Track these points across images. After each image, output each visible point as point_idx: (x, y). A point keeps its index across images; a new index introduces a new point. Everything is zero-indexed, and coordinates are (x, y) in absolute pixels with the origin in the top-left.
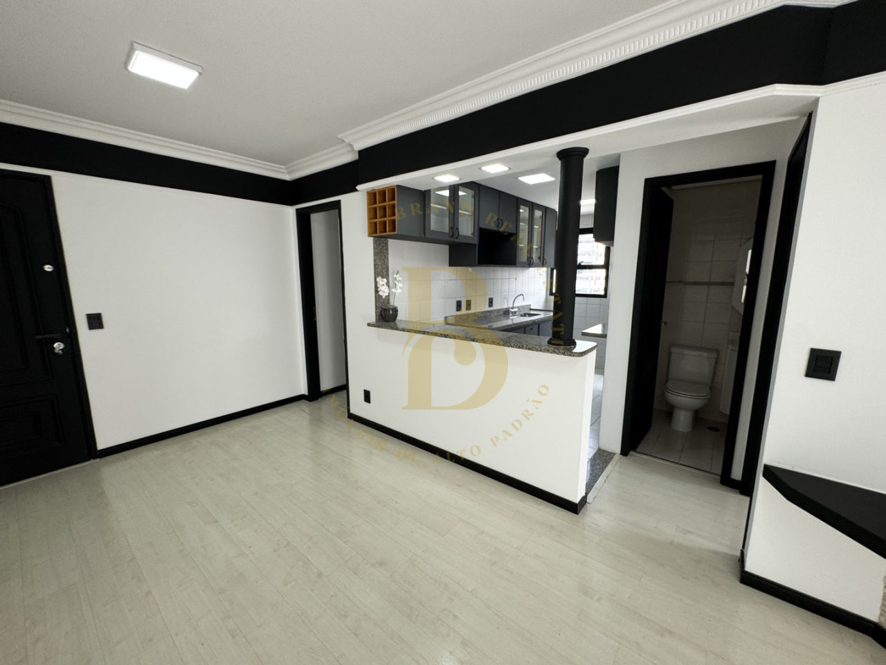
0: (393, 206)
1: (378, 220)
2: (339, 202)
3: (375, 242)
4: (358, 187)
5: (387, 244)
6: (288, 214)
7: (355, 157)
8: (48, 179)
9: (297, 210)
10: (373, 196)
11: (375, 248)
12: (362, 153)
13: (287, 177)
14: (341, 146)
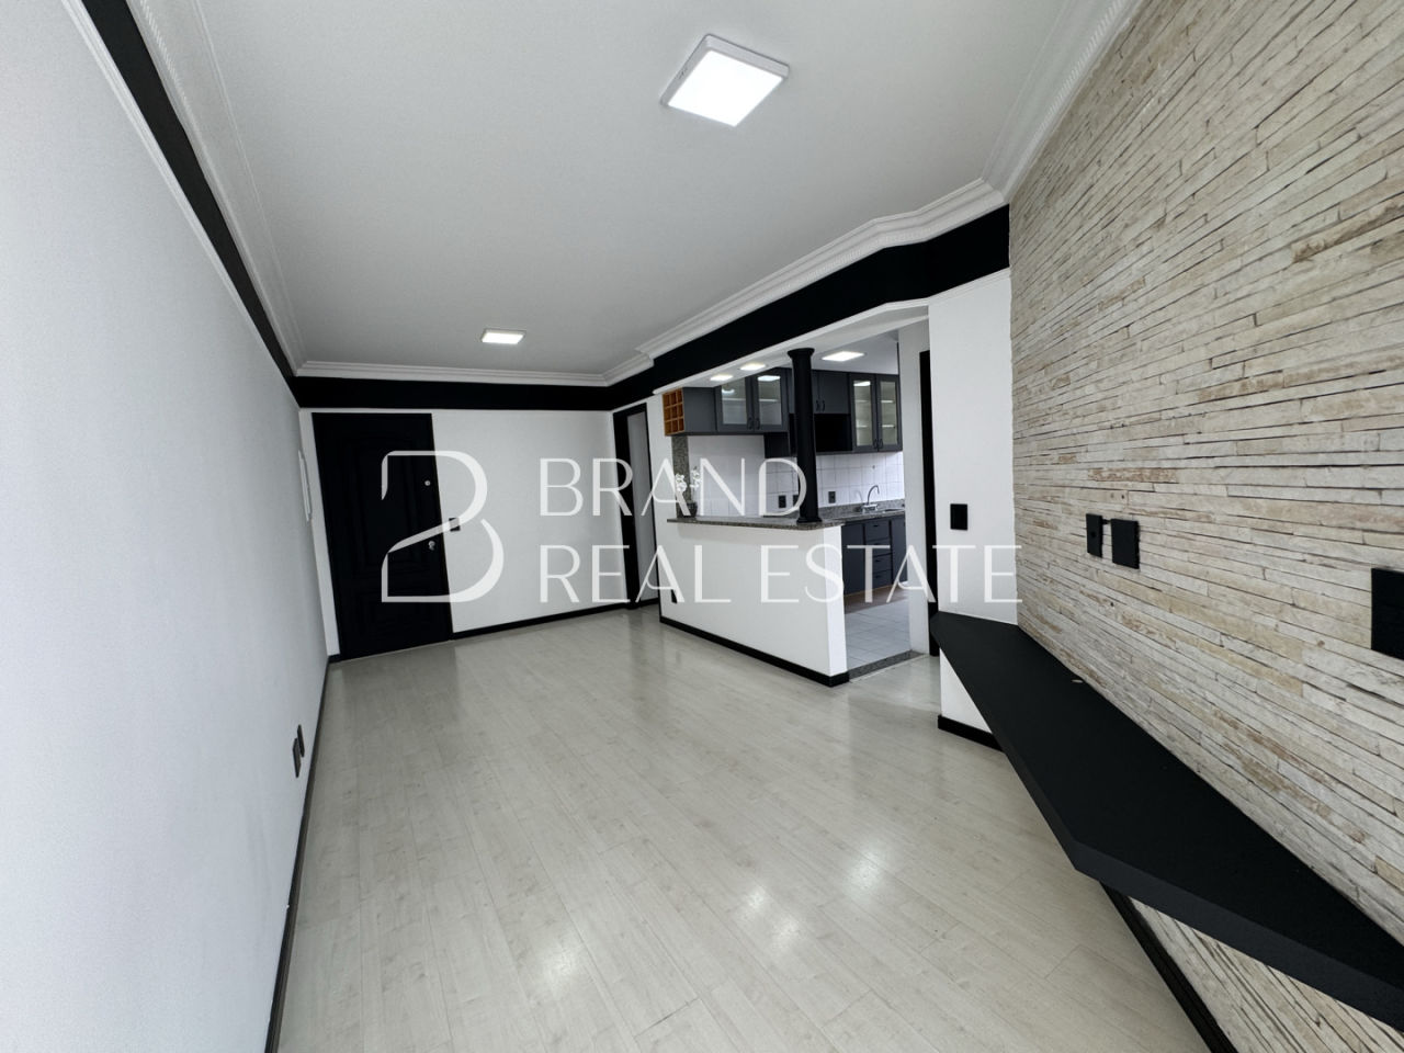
0: (681, 406)
1: (671, 420)
2: (645, 405)
3: (673, 441)
4: (655, 392)
5: (686, 442)
6: (608, 417)
7: (649, 364)
8: (430, 415)
9: (615, 415)
10: (667, 398)
11: (673, 447)
12: (657, 360)
13: (606, 384)
14: (639, 356)
